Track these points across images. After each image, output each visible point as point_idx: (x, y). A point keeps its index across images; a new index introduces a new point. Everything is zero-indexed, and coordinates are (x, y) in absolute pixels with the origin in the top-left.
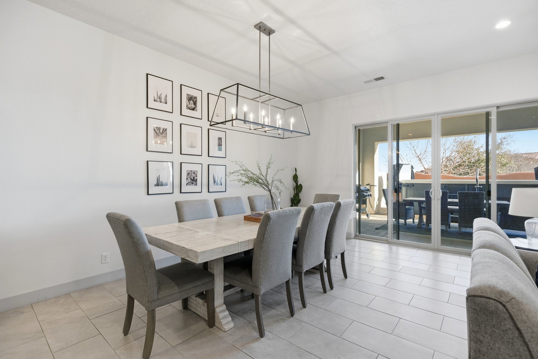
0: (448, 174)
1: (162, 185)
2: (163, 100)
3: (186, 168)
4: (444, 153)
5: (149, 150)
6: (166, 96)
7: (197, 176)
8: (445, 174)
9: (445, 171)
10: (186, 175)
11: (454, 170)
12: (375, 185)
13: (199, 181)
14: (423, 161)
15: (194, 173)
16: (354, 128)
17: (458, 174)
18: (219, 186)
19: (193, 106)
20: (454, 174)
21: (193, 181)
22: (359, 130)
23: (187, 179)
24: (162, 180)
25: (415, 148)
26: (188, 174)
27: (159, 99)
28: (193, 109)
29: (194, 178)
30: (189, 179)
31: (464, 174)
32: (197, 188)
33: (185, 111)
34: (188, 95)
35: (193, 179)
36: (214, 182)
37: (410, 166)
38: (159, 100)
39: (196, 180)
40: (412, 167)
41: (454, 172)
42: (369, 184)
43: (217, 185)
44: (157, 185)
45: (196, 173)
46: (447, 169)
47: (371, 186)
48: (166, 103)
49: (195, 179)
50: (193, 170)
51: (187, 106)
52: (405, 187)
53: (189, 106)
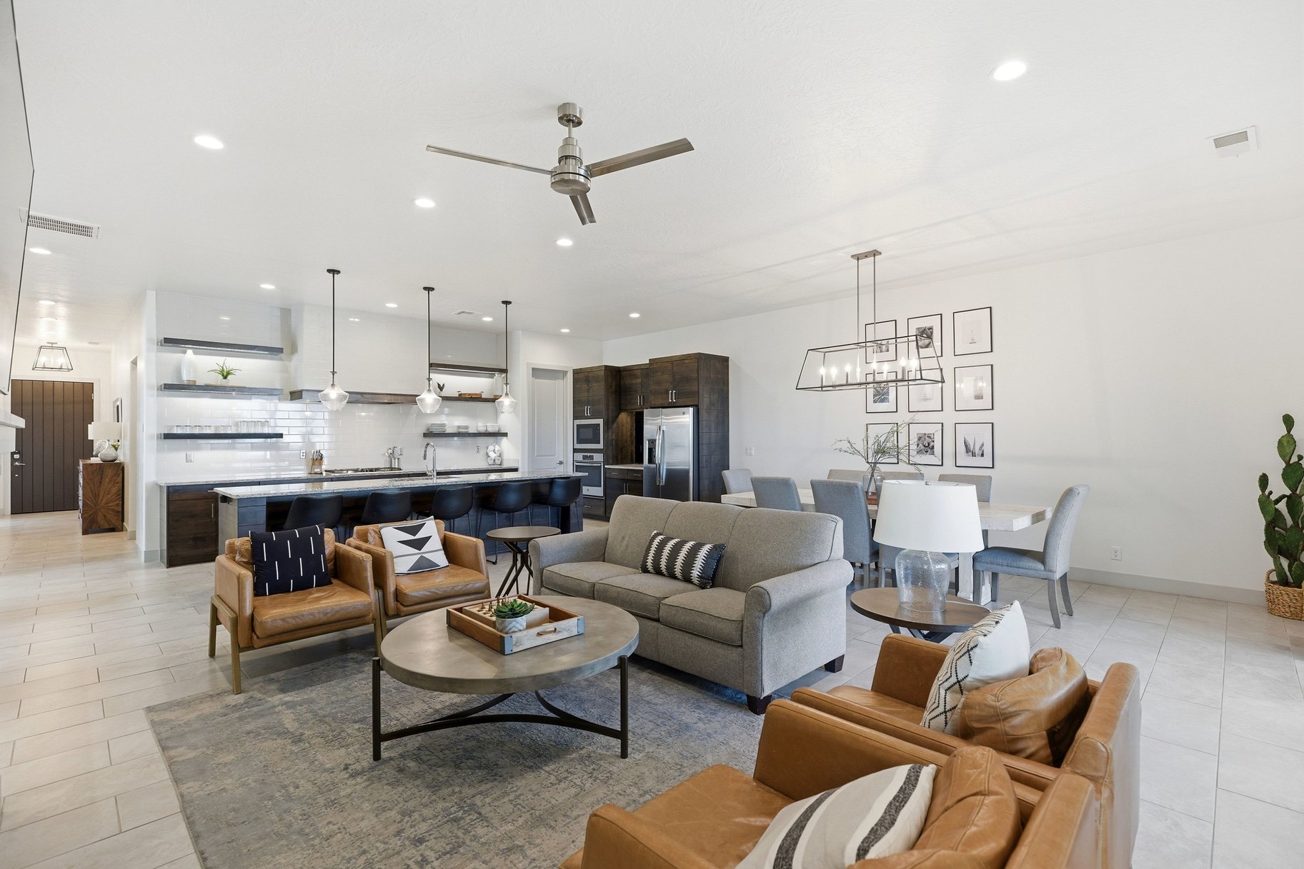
3: (916, 431)
5: (868, 411)
7: (933, 441)
10: (917, 439)
13: (937, 449)
15: (929, 437)
18: (979, 459)
21: (929, 448)
23: (918, 445)
26: (920, 438)
29: (929, 444)
30: (921, 445)
32: (935, 460)
35: (927, 445)
36: (968, 450)
39: (933, 447)
43: (974, 455)
45: (932, 437)
49: (931, 445)
50: (927, 433)
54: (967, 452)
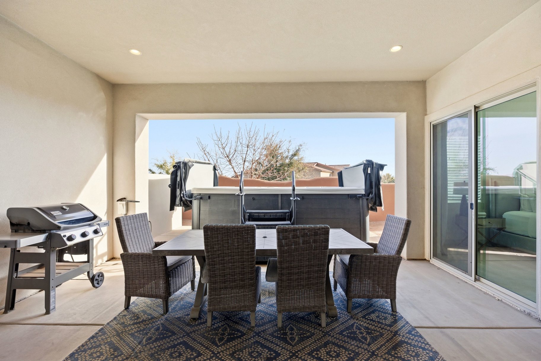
0: (257, 178)
4: (254, 154)
8: (255, 179)
9: (255, 174)
11: (263, 174)
12: (136, 200)
14: (233, 162)
17: (267, 179)
20: (263, 178)
25: (224, 145)
31: (272, 179)
37: (212, 167)
40: (215, 169)
41: (263, 176)
42: (125, 198)
46: (257, 173)
47: (130, 204)
52: (197, 200)
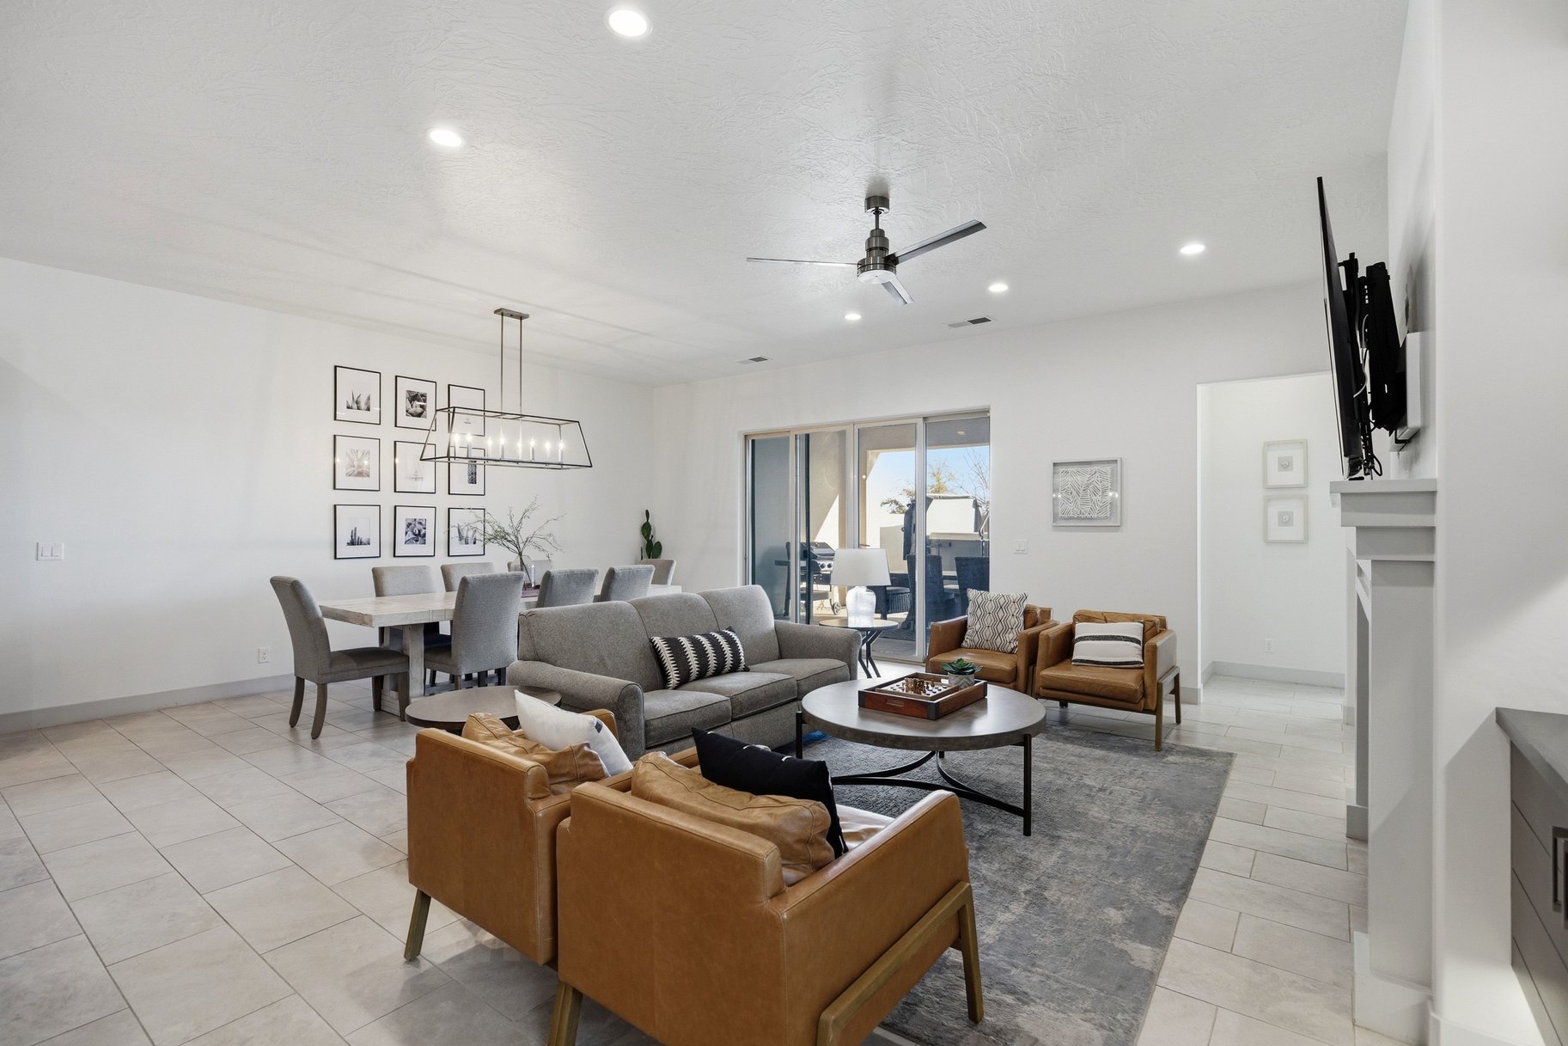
1: (360, 543)
2: (363, 406)
3: (404, 516)
5: (337, 487)
6: (369, 398)
7: (425, 528)
10: (404, 526)
13: (429, 537)
15: (420, 523)
16: (743, 437)
18: (471, 545)
19: (419, 410)
21: (419, 537)
22: (753, 441)
23: (406, 533)
24: (361, 535)
26: (409, 525)
27: (356, 404)
28: (419, 415)
29: (419, 531)
30: (410, 533)
32: (426, 549)
33: (404, 419)
34: (409, 392)
35: (417, 532)
36: (461, 538)
38: (355, 406)
39: (425, 535)
43: (467, 543)
44: (352, 543)
45: (423, 523)
48: (368, 409)
49: (422, 533)
50: (418, 518)
51: (407, 411)
53: (411, 410)
54: (460, 540)
